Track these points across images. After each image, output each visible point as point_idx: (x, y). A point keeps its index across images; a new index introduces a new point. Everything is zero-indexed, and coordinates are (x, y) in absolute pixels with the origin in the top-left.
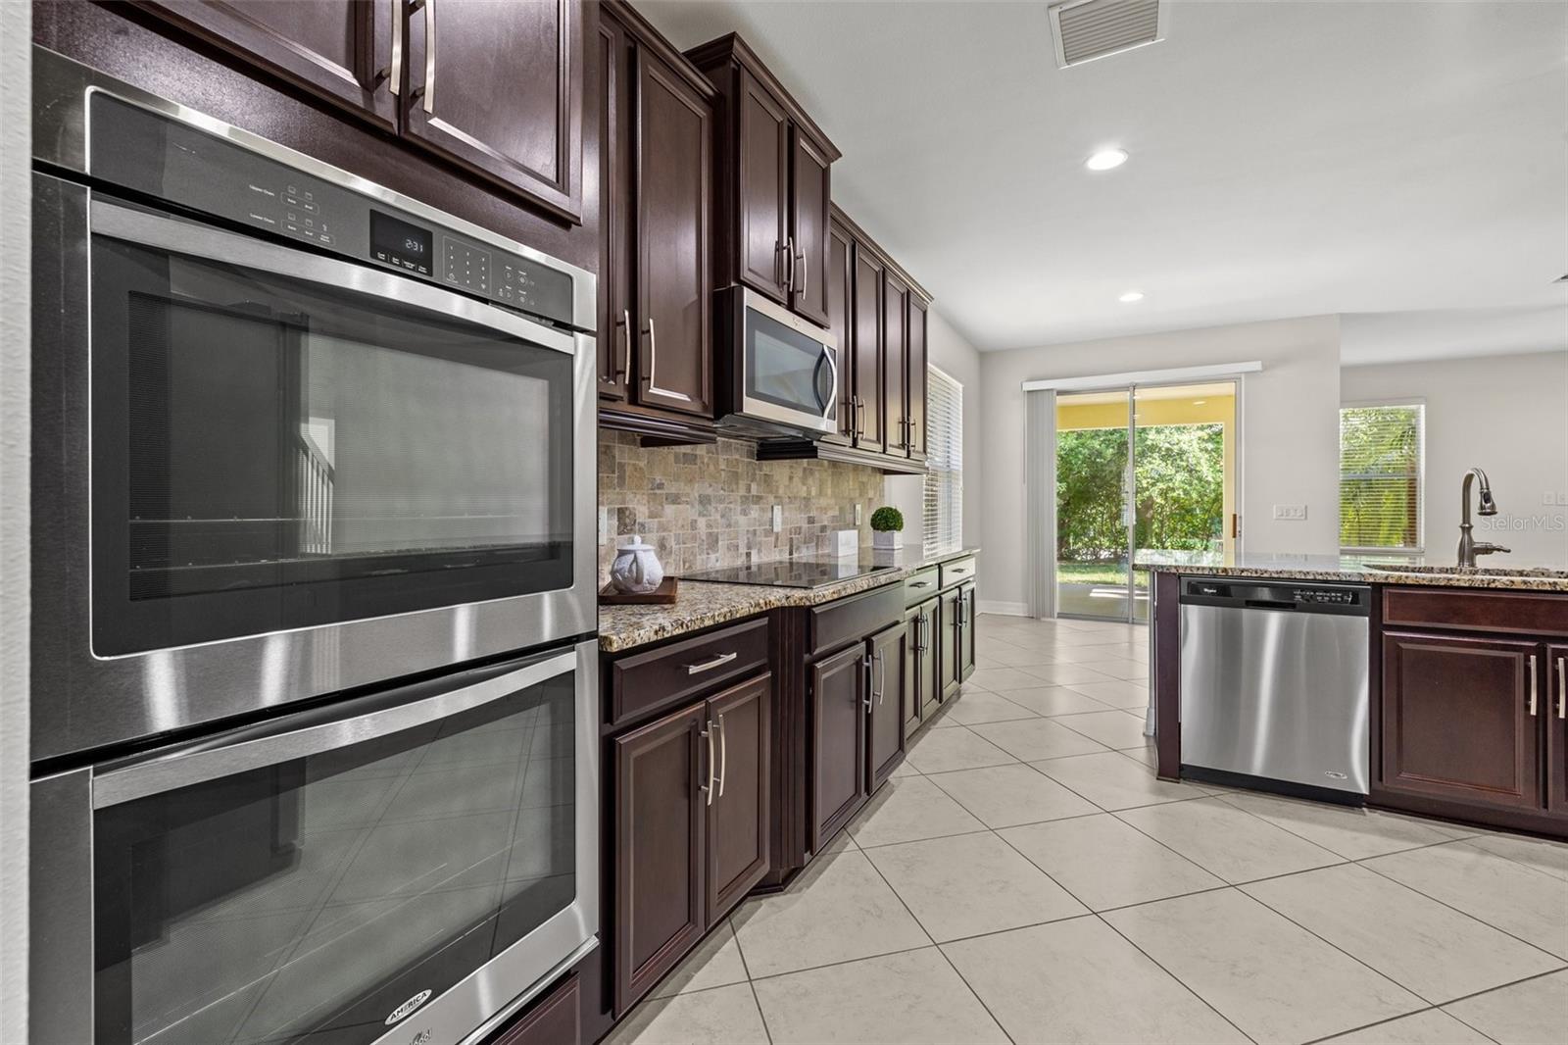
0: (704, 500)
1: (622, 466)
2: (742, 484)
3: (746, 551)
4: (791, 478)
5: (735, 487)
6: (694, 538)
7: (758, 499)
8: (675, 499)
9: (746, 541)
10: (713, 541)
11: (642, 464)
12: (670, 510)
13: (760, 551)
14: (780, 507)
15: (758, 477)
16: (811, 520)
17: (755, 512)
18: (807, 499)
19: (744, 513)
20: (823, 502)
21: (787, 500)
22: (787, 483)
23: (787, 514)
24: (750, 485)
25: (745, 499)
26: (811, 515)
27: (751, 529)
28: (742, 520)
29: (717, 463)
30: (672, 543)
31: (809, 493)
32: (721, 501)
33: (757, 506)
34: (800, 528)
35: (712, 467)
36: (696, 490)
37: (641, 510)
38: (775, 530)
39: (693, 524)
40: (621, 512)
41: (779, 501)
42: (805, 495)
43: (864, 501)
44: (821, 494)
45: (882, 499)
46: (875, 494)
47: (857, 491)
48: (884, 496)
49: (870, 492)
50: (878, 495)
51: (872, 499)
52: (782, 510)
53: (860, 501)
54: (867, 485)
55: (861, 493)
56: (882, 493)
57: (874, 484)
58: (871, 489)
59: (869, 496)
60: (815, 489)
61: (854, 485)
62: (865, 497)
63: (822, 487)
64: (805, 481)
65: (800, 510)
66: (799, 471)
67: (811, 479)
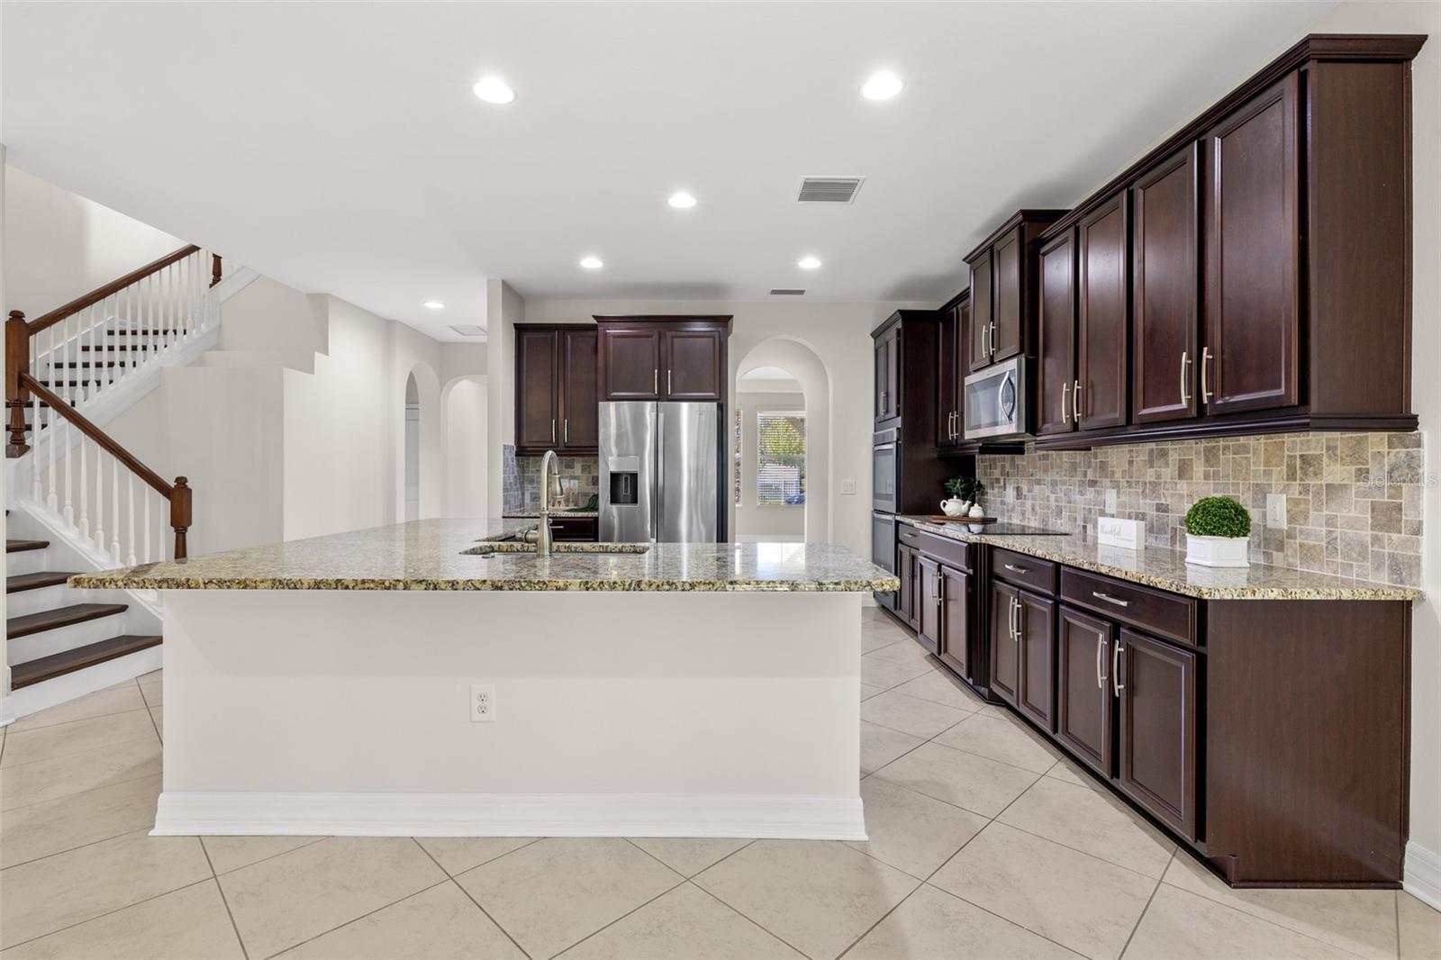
0: (1054, 483)
2: (1080, 470)
3: (1082, 524)
4: (1131, 463)
5: (1074, 473)
6: (1048, 507)
7: (1093, 483)
8: (1039, 482)
9: (1082, 516)
10: (1059, 513)
11: (1025, 463)
12: (1037, 488)
14: (1115, 490)
15: (1093, 465)
16: (1161, 508)
17: (1090, 493)
18: (1155, 485)
19: (1081, 493)
21: (1125, 484)
22: (1126, 467)
24: (1086, 472)
25: (1082, 483)
26: (1163, 501)
27: (1087, 507)
28: (1078, 498)
29: (1061, 459)
31: (1159, 477)
32: (1064, 483)
33: (1093, 489)
34: (1144, 514)
35: (1058, 460)
36: (1049, 479)
37: (1025, 488)
38: (1108, 510)
40: (1018, 488)
41: (1116, 485)
42: (1153, 479)
43: (1305, 490)
44: (1180, 477)
45: (1406, 487)
46: (1362, 474)
47: (1276, 470)
48: (1415, 478)
49: (1335, 472)
50: (1377, 474)
51: (1345, 486)
52: (1118, 493)
53: (1285, 490)
54: (1318, 458)
55: (1292, 476)
56: (1409, 472)
57: (1356, 455)
58: (1338, 467)
59: (1327, 479)
60: (1169, 472)
61: (1267, 463)
62: (1312, 482)
63: (1183, 470)
64: (1151, 464)
65: (1144, 495)
66: (1142, 454)
67: (1161, 462)
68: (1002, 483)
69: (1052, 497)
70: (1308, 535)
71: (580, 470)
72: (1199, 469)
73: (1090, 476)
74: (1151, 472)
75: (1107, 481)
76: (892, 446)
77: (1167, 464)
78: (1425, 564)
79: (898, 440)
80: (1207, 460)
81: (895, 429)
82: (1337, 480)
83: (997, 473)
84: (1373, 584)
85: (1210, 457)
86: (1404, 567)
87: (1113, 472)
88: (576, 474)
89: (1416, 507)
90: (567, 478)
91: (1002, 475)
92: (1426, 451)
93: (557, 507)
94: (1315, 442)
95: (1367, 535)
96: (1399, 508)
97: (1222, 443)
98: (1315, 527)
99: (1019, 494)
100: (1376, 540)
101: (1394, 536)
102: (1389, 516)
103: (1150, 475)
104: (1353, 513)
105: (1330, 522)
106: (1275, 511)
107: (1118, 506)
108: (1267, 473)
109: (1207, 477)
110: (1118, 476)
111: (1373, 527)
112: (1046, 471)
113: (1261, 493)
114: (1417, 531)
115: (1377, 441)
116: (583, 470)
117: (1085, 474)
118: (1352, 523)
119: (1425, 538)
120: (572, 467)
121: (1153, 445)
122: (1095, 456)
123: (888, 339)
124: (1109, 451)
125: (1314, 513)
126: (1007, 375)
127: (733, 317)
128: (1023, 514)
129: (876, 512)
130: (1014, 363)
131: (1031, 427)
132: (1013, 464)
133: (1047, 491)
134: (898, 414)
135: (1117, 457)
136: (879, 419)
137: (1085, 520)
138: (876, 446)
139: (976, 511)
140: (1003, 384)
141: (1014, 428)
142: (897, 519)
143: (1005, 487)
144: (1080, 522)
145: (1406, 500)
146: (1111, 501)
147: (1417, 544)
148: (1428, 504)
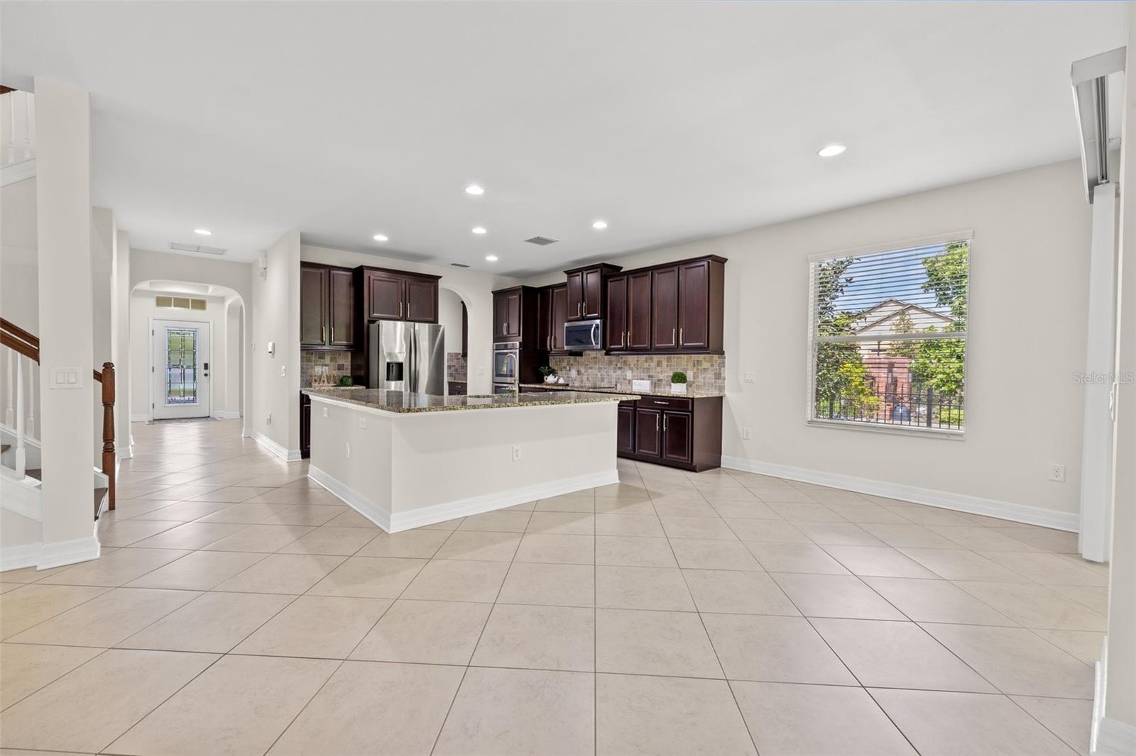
0: (600, 369)
1: (578, 361)
2: (614, 363)
4: (638, 361)
5: (611, 365)
6: (597, 378)
7: (620, 368)
8: (591, 368)
10: (603, 380)
11: (583, 360)
12: (590, 371)
13: (621, 384)
14: (631, 371)
15: (620, 361)
16: (650, 376)
17: (619, 372)
18: (648, 369)
19: (614, 372)
20: (659, 369)
21: (635, 368)
22: (636, 362)
24: (617, 364)
25: (615, 368)
26: (651, 374)
27: (617, 377)
28: (613, 374)
30: (590, 378)
31: (649, 365)
32: (606, 368)
33: (620, 370)
35: (602, 359)
36: (597, 366)
37: (583, 370)
38: (628, 378)
40: (578, 371)
41: (631, 369)
42: (647, 367)
43: (698, 370)
44: (657, 366)
45: (722, 369)
46: (712, 365)
47: (689, 364)
48: (724, 366)
49: (706, 365)
50: (716, 366)
51: (708, 369)
52: (632, 373)
53: (692, 370)
54: (701, 361)
55: (694, 366)
56: (722, 365)
57: (711, 361)
58: (706, 363)
59: (703, 367)
60: (653, 365)
61: (687, 362)
62: (699, 367)
63: (659, 364)
64: (646, 361)
65: (643, 372)
66: (643, 358)
67: (650, 361)
68: (568, 368)
69: (599, 374)
70: (699, 382)
71: (329, 360)
72: (665, 363)
73: (619, 365)
74: (646, 364)
75: (627, 368)
76: (517, 351)
77: (653, 362)
78: (726, 387)
79: (520, 348)
81: (518, 343)
82: (706, 367)
83: (564, 364)
84: (715, 394)
85: (668, 360)
86: (721, 388)
87: (630, 365)
88: (327, 363)
89: (724, 373)
90: (320, 365)
91: (568, 365)
92: (726, 360)
93: (322, 384)
94: (701, 357)
95: (713, 381)
96: (720, 374)
97: (673, 356)
98: (700, 379)
99: (579, 373)
100: (715, 382)
101: (720, 381)
102: (718, 376)
103: (646, 365)
104: (710, 376)
105: (704, 378)
106: (690, 375)
107: (632, 376)
108: (687, 365)
109: (667, 366)
110: (632, 365)
111: (715, 379)
112: (595, 363)
113: (686, 370)
114: (724, 379)
115: (716, 357)
116: (331, 360)
118: (709, 378)
119: (726, 381)
120: (323, 358)
121: (647, 356)
122: (622, 358)
123: (510, 297)
124: (629, 356)
125: (700, 376)
126: (594, 326)
127: (440, 277)
128: (582, 381)
129: (496, 383)
130: (598, 322)
131: (604, 346)
132: (575, 360)
133: (596, 372)
134: (519, 335)
135: (632, 359)
136: (498, 336)
137: (616, 382)
138: (496, 350)
139: (561, 381)
140: (593, 329)
141: (599, 347)
142: (521, 385)
143: (570, 370)
144: (614, 383)
145: (722, 372)
146: (629, 375)
147: (724, 383)
148: (727, 373)
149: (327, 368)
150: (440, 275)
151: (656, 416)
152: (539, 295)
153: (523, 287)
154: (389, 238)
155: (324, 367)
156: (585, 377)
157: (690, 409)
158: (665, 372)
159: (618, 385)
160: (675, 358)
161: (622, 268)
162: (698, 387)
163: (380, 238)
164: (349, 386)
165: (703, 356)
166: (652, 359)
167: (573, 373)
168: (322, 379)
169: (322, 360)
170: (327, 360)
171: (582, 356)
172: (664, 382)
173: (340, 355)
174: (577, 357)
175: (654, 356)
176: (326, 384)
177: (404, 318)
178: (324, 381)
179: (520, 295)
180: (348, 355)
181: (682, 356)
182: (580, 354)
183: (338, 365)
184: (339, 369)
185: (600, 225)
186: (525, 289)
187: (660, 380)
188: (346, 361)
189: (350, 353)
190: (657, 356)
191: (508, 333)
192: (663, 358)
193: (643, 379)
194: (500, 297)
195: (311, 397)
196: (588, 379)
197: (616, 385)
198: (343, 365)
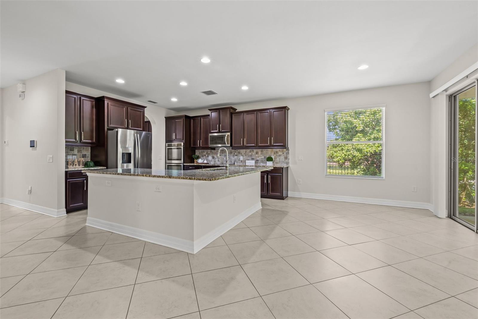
1: (213, 152)
4: (246, 152)
7: (236, 155)
8: (220, 155)
13: (237, 163)
17: (236, 157)
18: (251, 155)
20: (257, 155)
21: (245, 155)
23: (244, 158)
25: (233, 155)
26: (253, 158)
27: (235, 159)
28: (232, 158)
30: (220, 160)
37: (215, 157)
38: (241, 159)
39: (223, 158)
40: (213, 157)
41: (243, 156)
43: (276, 155)
44: (256, 154)
45: (288, 155)
46: (283, 153)
47: (272, 153)
48: (289, 154)
49: (280, 153)
50: (285, 154)
51: (281, 155)
52: (243, 157)
53: (274, 155)
54: (278, 152)
55: (274, 154)
56: (288, 153)
57: (282, 151)
59: (279, 154)
60: (254, 153)
61: (271, 152)
62: (277, 154)
63: (257, 153)
64: (250, 152)
65: (249, 157)
66: (248, 150)
67: (253, 152)
68: (207, 155)
70: (277, 161)
71: (77, 151)
72: (260, 153)
74: (250, 153)
75: (240, 155)
76: (182, 147)
77: (254, 152)
78: (290, 163)
79: (183, 145)
80: (261, 152)
81: (182, 143)
83: (204, 154)
84: (285, 166)
85: (262, 151)
86: (287, 163)
87: (242, 154)
88: (75, 153)
90: (71, 155)
91: (207, 154)
92: (290, 151)
95: (284, 160)
96: (287, 157)
97: (264, 149)
98: (278, 159)
99: (213, 158)
100: (285, 161)
101: (287, 160)
102: (286, 158)
103: (250, 154)
104: (282, 158)
105: (279, 159)
107: (243, 159)
108: (271, 153)
109: (261, 154)
110: (243, 154)
111: (285, 159)
112: (223, 153)
114: (289, 159)
115: (285, 150)
116: (78, 152)
117: (234, 154)
118: (282, 159)
120: (73, 150)
121: (251, 150)
122: (237, 151)
123: (176, 121)
124: (241, 150)
125: (277, 158)
126: (226, 135)
127: (146, 107)
128: (215, 162)
129: (168, 163)
130: (229, 134)
131: (231, 145)
132: (211, 152)
133: (223, 157)
134: (183, 139)
135: (243, 151)
136: (169, 140)
137: (234, 162)
138: (168, 147)
139: (205, 162)
140: (226, 137)
141: (229, 145)
142: (184, 164)
143: (208, 156)
144: (233, 162)
145: (288, 156)
146: (241, 158)
147: (289, 161)
148: (290, 156)
149: (76, 156)
150: (146, 106)
151: (265, 176)
152: (192, 120)
153: (185, 115)
154: (125, 82)
155: (73, 156)
156: (217, 160)
157: (282, 172)
158: (260, 157)
159: (235, 163)
160: (265, 151)
161: (237, 109)
162: (277, 163)
163: (120, 81)
164: (92, 167)
165: (279, 149)
166: (253, 151)
167: (210, 158)
168: (75, 163)
169: (72, 152)
170: (76, 151)
171: (215, 149)
172: (259, 161)
173: (84, 149)
174: (212, 150)
175: (254, 150)
176: (77, 166)
177: (127, 128)
178: (76, 165)
179: (183, 119)
180: (89, 149)
181: (269, 149)
182: (214, 149)
183: (83, 155)
184: (83, 157)
185: (245, 88)
186: (187, 117)
187: (258, 160)
188: (87, 152)
189: (90, 148)
190: (256, 150)
191: (176, 138)
192: (259, 151)
193: (249, 160)
194: (169, 120)
195: (88, 174)
196: (218, 160)
197: (234, 163)
198: (86, 154)
